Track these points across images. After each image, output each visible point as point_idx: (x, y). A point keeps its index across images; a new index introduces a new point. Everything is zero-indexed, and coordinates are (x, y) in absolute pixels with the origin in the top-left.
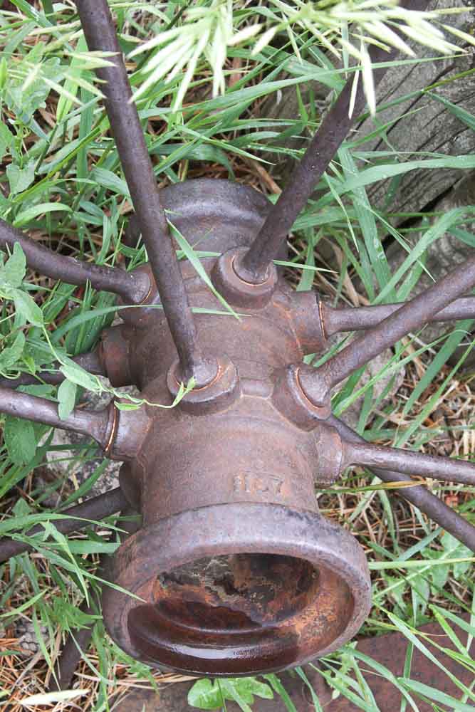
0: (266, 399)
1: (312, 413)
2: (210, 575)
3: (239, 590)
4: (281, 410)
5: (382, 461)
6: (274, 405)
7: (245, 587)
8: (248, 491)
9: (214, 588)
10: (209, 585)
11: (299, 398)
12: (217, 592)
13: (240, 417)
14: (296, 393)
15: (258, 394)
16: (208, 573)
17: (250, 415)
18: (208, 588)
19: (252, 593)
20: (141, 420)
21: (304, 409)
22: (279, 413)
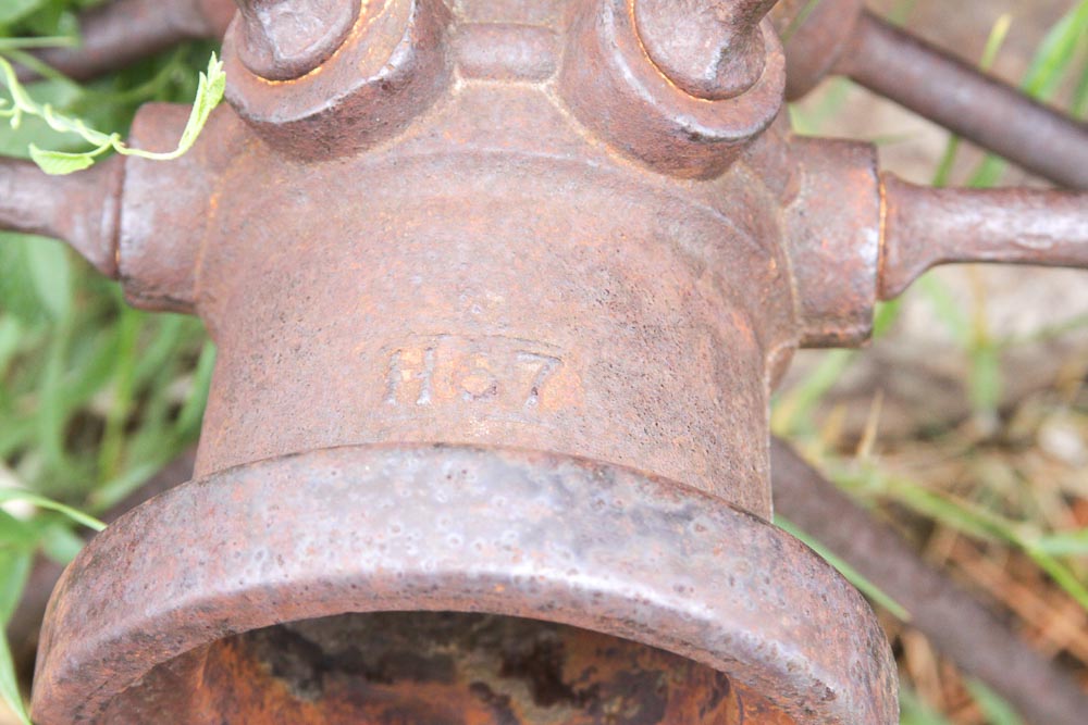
0: (542, 87)
1: (682, 121)
2: (488, 647)
3: (576, 689)
4: (588, 119)
5: (1046, 245)
6: (567, 102)
7: (594, 678)
8: (425, 400)
9: (499, 687)
10: (485, 677)
11: (628, 74)
12: (506, 700)
13: (439, 156)
14: (619, 59)
15: (511, 73)
16: (487, 639)
17: (472, 147)
18: (480, 688)
19: (609, 700)
20: (189, 186)
21: (651, 110)
22: (582, 132)
